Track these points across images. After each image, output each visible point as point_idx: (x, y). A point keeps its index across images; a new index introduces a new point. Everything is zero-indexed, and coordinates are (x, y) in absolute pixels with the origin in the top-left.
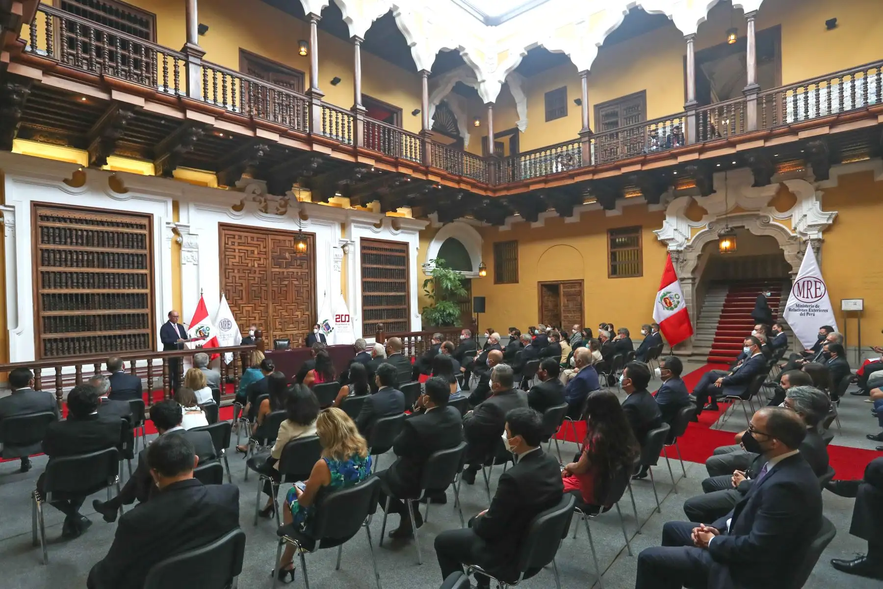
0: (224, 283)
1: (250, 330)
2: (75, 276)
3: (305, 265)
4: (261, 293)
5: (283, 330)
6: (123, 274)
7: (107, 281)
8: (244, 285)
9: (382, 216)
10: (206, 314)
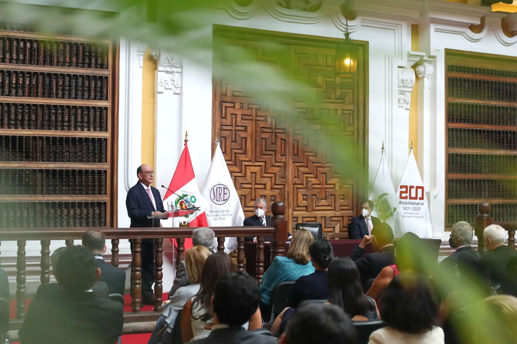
0: (218, 126)
1: (257, 208)
2: (13, 109)
3: (348, 99)
4: (275, 143)
5: (310, 209)
6: (75, 107)
7: (53, 118)
8: (249, 129)
9: (484, 10)
10: (192, 176)
